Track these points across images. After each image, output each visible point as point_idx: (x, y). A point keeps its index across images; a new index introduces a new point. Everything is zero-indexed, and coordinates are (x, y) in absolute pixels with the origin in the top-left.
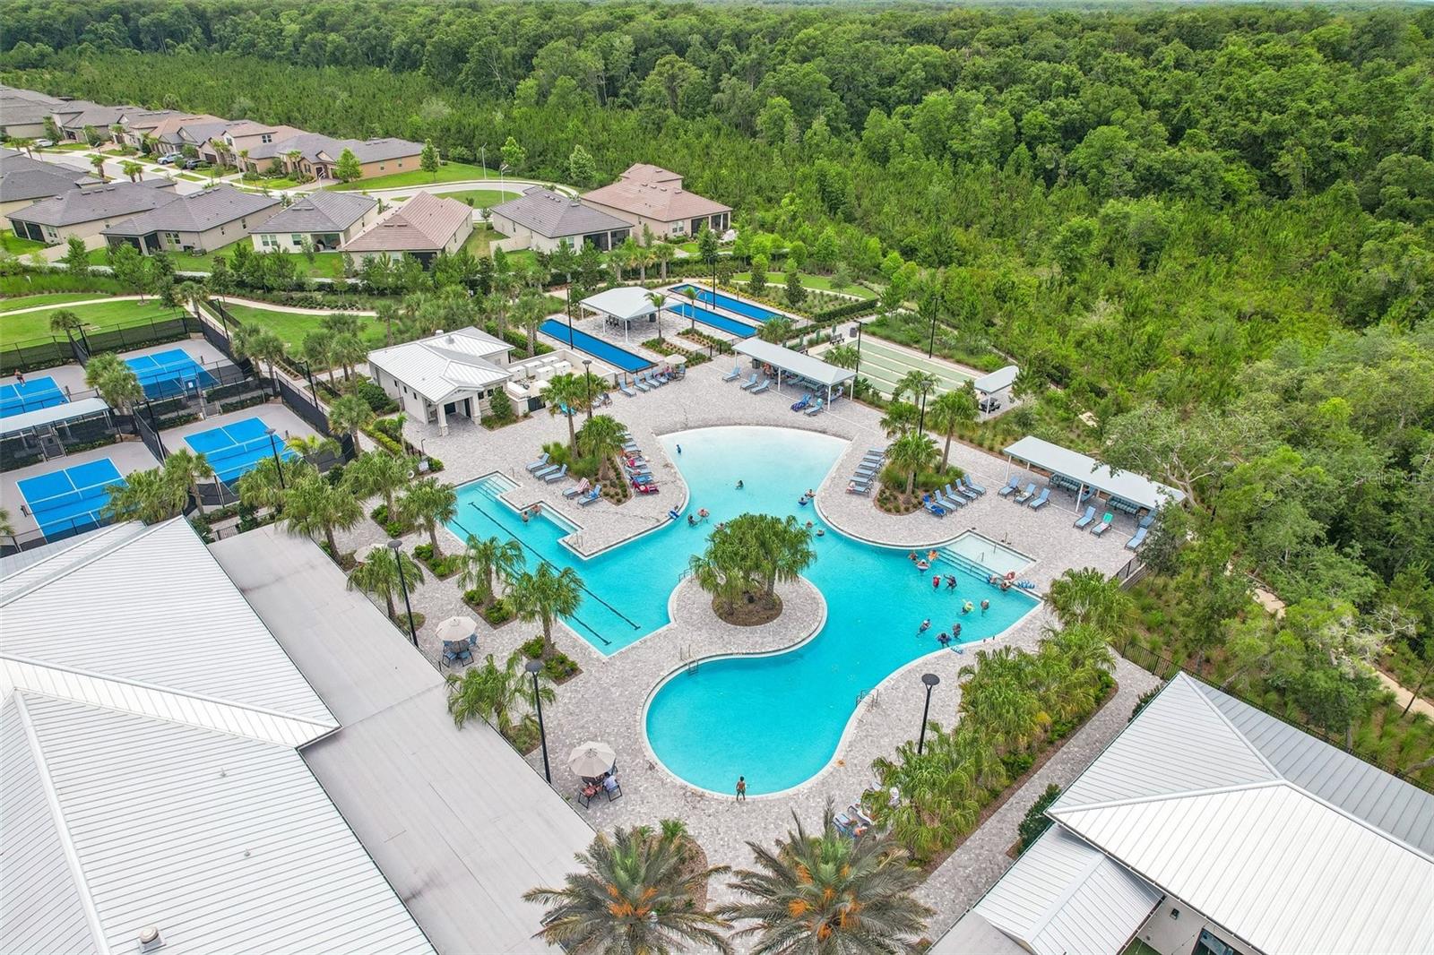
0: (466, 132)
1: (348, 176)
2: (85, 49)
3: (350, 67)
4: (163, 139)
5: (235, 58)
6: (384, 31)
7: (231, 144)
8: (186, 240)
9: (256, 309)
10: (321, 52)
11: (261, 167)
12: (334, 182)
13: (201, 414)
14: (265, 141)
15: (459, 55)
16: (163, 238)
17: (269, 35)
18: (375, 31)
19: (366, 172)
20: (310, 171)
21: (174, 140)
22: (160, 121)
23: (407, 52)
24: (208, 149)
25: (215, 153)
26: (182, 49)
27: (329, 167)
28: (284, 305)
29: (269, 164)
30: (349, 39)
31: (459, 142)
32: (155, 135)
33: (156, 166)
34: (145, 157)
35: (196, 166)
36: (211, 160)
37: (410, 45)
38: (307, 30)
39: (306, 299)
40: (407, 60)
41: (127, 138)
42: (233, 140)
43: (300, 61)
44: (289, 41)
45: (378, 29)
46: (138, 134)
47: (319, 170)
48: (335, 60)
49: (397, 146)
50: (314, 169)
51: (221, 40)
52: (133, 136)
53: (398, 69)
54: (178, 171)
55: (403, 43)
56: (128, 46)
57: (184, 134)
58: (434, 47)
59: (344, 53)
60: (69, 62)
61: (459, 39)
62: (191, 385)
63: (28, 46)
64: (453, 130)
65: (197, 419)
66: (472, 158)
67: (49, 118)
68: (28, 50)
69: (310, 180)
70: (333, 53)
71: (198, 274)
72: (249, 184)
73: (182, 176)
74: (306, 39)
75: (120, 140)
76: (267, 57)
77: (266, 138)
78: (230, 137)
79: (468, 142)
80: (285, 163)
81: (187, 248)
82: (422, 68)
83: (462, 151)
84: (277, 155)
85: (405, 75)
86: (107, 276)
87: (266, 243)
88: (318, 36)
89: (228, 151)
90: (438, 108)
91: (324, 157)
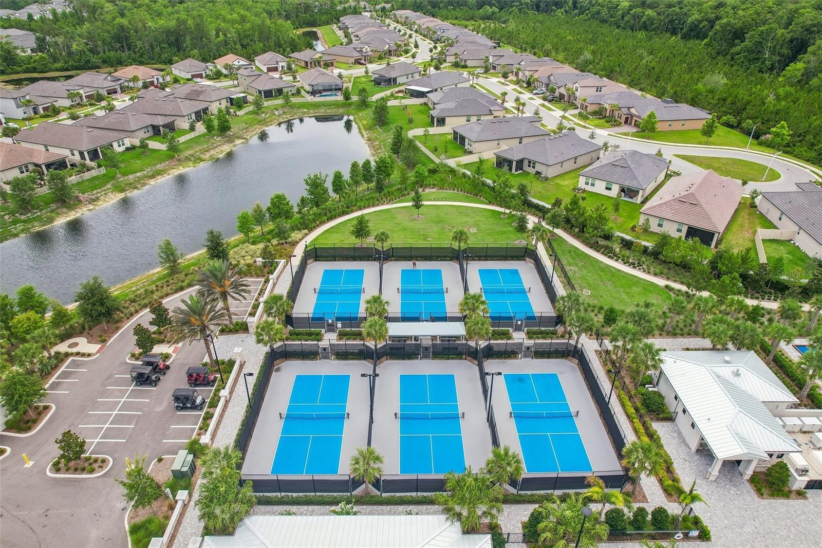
0: (739, 105)
1: (647, 129)
2: (513, 11)
3: (653, 33)
4: (539, 80)
5: (586, 20)
6: (685, 10)
7: (577, 90)
8: (539, 168)
9: (572, 245)
10: (637, 20)
11: (591, 109)
12: (635, 130)
13: (520, 355)
14: (597, 91)
15: (738, 35)
16: (526, 163)
17: (609, 8)
18: (678, 10)
19: (659, 127)
20: (620, 118)
21: (545, 81)
22: (541, 66)
23: (697, 26)
24: (563, 91)
25: (566, 94)
26: (559, 13)
27: (635, 118)
28: (591, 247)
29: (596, 108)
30: (659, 14)
31: (731, 111)
32: (536, 76)
33: (531, 96)
34: (526, 87)
35: (553, 100)
36: (562, 96)
37: (700, 22)
38: (634, 6)
39: (607, 247)
40: (695, 32)
41: (521, 74)
42: (579, 88)
43: (622, 25)
44: (620, 12)
45: (681, 8)
46: (527, 73)
47: (627, 119)
48: (645, 27)
49: (685, 110)
50: (623, 118)
51: (581, 8)
52: (524, 74)
53: (685, 37)
54: (542, 102)
55: (696, 20)
56: (533, 9)
57: (552, 78)
58: (721, 27)
59: (652, 22)
60: (504, 17)
61: (743, 23)
62: (519, 323)
63: (488, 8)
64: (729, 101)
65: (516, 357)
66: (735, 125)
67: (487, 57)
68: (488, 10)
69: (619, 125)
70: (645, 22)
71: (541, 203)
72: (581, 120)
73: (543, 105)
74: (632, 12)
75: (517, 75)
76: (604, 21)
77: (599, 89)
78: (578, 86)
79: (738, 112)
80: (606, 109)
81: (538, 173)
82: (706, 40)
83: (731, 119)
84: (603, 103)
85: (691, 43)
86: (489, 187)
87: (587, 183)
88: (639, 10)
89: (574, 94)
90: (718, 80)
91: (633, 111)
